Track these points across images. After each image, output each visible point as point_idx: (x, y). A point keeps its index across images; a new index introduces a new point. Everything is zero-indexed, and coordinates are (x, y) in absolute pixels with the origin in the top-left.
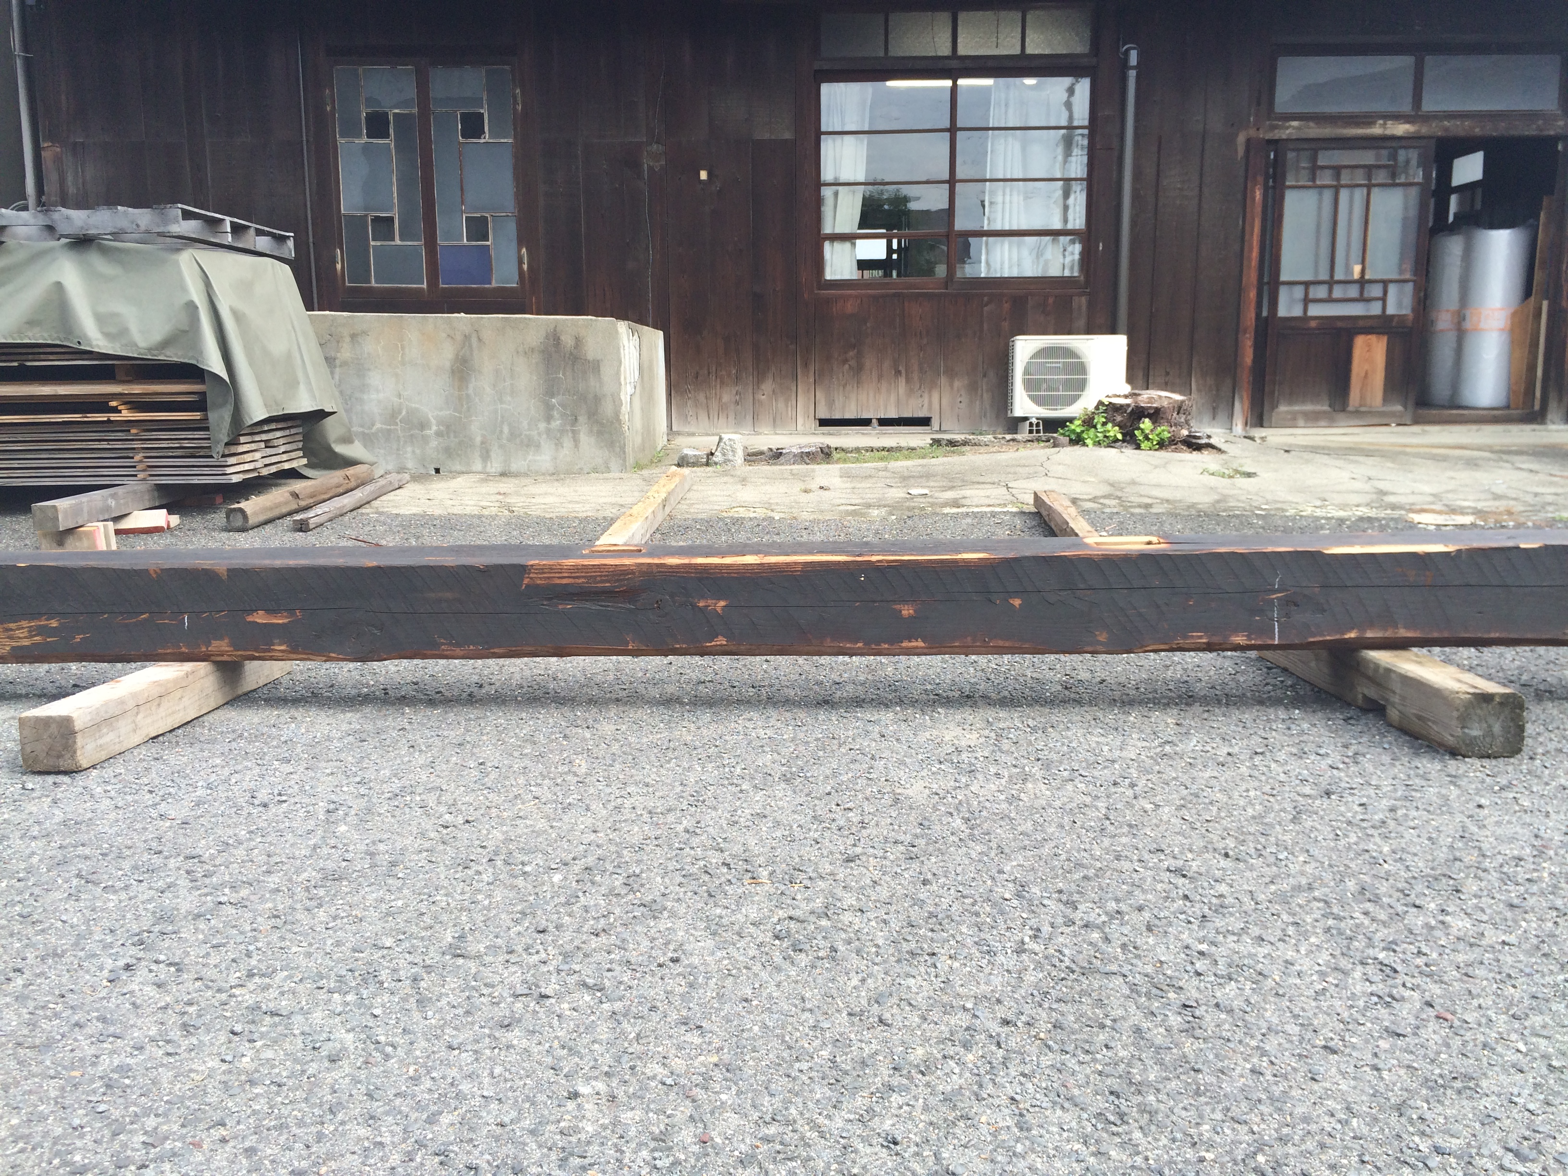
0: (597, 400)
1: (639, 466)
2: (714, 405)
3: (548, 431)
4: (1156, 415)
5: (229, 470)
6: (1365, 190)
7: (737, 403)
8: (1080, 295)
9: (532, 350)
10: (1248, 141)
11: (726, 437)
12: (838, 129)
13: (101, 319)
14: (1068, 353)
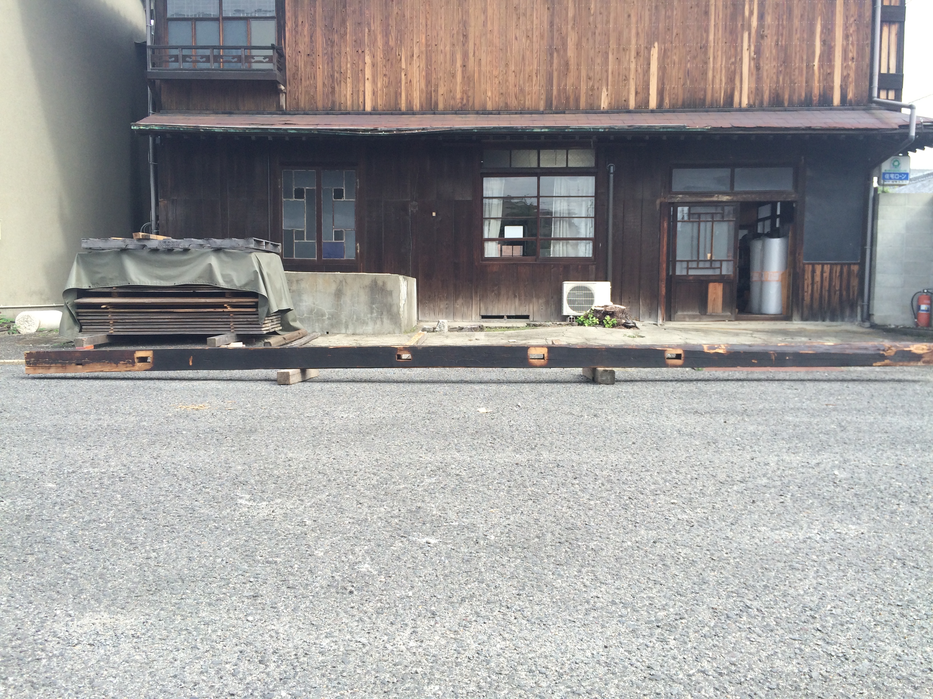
0: (391, 306)
1: (406, 332)
2: (437, 309)
3: (371, 318)
4: (612, 314)
5: (263, 329)
6: (711, 223)
7: (447, 308)
8: (592, 265)
9: (366, 286)
10: (661, 204)
11: (441, 321)
12: (491, 196)
13: (223, 276)
14: (586, 289)
